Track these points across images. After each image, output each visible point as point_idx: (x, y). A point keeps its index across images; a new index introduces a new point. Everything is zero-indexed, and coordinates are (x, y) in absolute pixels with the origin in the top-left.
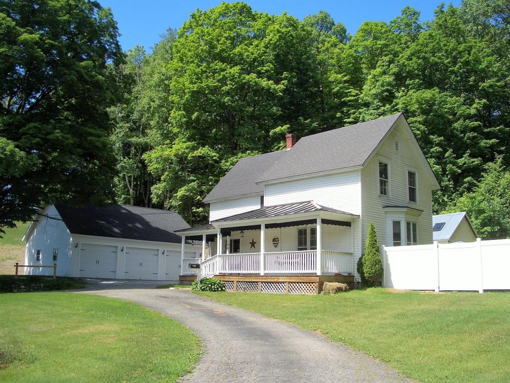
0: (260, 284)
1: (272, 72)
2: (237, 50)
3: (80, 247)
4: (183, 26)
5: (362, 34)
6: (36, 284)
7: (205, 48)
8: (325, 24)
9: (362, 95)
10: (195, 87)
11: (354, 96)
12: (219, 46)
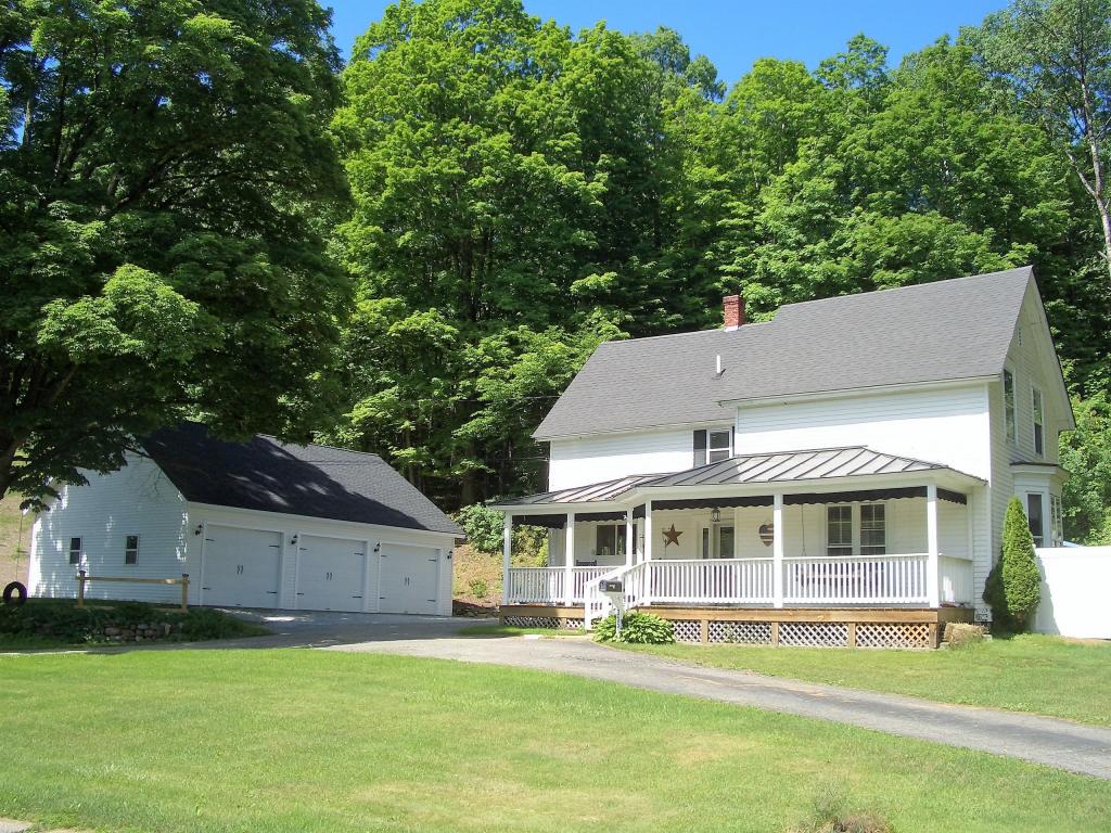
0: (775, 628)
1: (578, 152)
2: (500, 98)
3: (205, 533)
4: (368, 33)
5: (760, 85)
6: (147, 622)
7: (430, 87)
8: (673, 55)
9: (763, 215)
10: (410, 175)
11: (745, 217)
12: (462, 85)
